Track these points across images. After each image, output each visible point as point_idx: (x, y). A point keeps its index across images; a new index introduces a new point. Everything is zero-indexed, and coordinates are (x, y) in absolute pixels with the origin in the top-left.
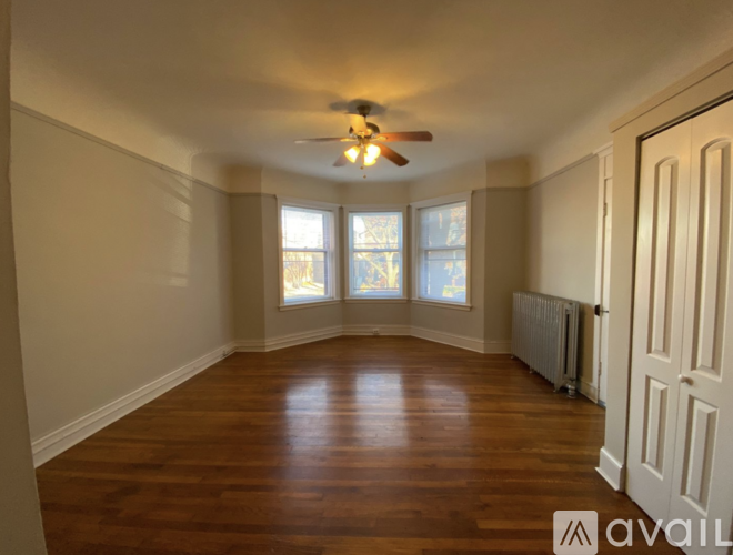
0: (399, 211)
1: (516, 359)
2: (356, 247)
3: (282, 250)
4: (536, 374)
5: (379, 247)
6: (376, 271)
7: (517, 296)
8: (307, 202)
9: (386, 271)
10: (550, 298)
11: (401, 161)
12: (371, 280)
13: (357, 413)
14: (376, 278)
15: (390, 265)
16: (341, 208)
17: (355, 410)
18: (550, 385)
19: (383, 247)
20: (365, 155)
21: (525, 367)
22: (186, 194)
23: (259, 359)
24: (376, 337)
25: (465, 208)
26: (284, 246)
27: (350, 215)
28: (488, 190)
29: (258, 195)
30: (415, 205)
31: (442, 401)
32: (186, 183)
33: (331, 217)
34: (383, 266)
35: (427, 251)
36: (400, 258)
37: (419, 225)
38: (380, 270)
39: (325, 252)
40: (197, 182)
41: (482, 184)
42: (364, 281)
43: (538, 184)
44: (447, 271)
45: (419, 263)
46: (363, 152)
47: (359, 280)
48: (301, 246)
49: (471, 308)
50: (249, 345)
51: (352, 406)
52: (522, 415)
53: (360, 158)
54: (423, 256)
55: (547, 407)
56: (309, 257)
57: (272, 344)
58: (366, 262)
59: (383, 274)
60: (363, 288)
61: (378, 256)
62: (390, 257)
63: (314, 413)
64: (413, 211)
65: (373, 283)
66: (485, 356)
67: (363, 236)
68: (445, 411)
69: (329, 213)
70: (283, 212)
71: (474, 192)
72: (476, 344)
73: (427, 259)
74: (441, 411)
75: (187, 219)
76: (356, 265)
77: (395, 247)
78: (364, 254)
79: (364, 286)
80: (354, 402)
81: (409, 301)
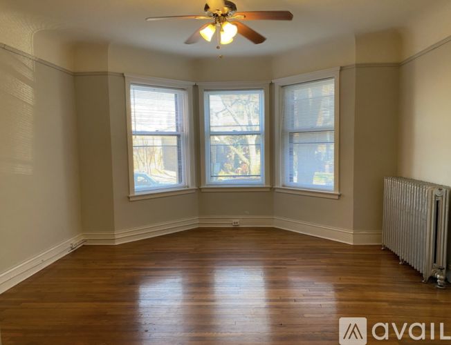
0: (261, 89)
1: (387, 250)
2: (213, 130)
3: (132, 134)
4: (406, 265)
5: (239, 129)
6: (236, 155)
7: (388, 181)
8: (157, 81)
9: (247, 156)
10: (421, 184)
11: (258, 39)
12: (230, 166)
13: (216, 303)
14: (237, 165)
15: (253, 149)
16: (195, 86)
17: (213, 301)
18: (420, 275)
19: (245, 129)
20: (222, 33)
21: (396, 257)
22: (29, 75)
23: (110, 252)
24: (236, 229)
25: (333, 85)
26: (133, 129)
27: (206, 94)
28: (358, 66)
29: (106, 74)
30: (278, 82)
31: (304, 291)
32: (29, 63)
33: (185, 97)
34: (244, 150)
35: (291, 134)
36: (262, 143)
37: (283, 104)
38: (241, 154)
39: (178, 136)
40: (39, 62)
41: (351, 59)
42: (222, 168)
43: (411, 60)
44: (319, 155)
45: (283, 146)
46: (219, 31)
47: (217, 167)
48: (152, 129)
49: (339, 196)
50: (98, 238)
51: (210, 297)
52: (386, 304)
53: (217, 36)
54: (287, 139)
55: (413, 296)
56: (158, 141)
57: (122, 236)
58: (225, 146)
59: (245, 159)
60: (221, 175)
61: (238, 139)
62: (252, 140)
63: (172, 304)
64: (277, 89)
65: (232, 170)
66: (355, 248)
67: (221, 115)
68: (307, 300)
69: (182, 92)
70: (132, 91)
71: (342, 69)
72: (345, 235)
73: (291, 142)
74: (302, 300)
75: (31, 102)
76: (214, 151)
77: (258, 129)
78: (222, 137)
79: (223, 173)
80: (213, 293)
81: (272, 189)
